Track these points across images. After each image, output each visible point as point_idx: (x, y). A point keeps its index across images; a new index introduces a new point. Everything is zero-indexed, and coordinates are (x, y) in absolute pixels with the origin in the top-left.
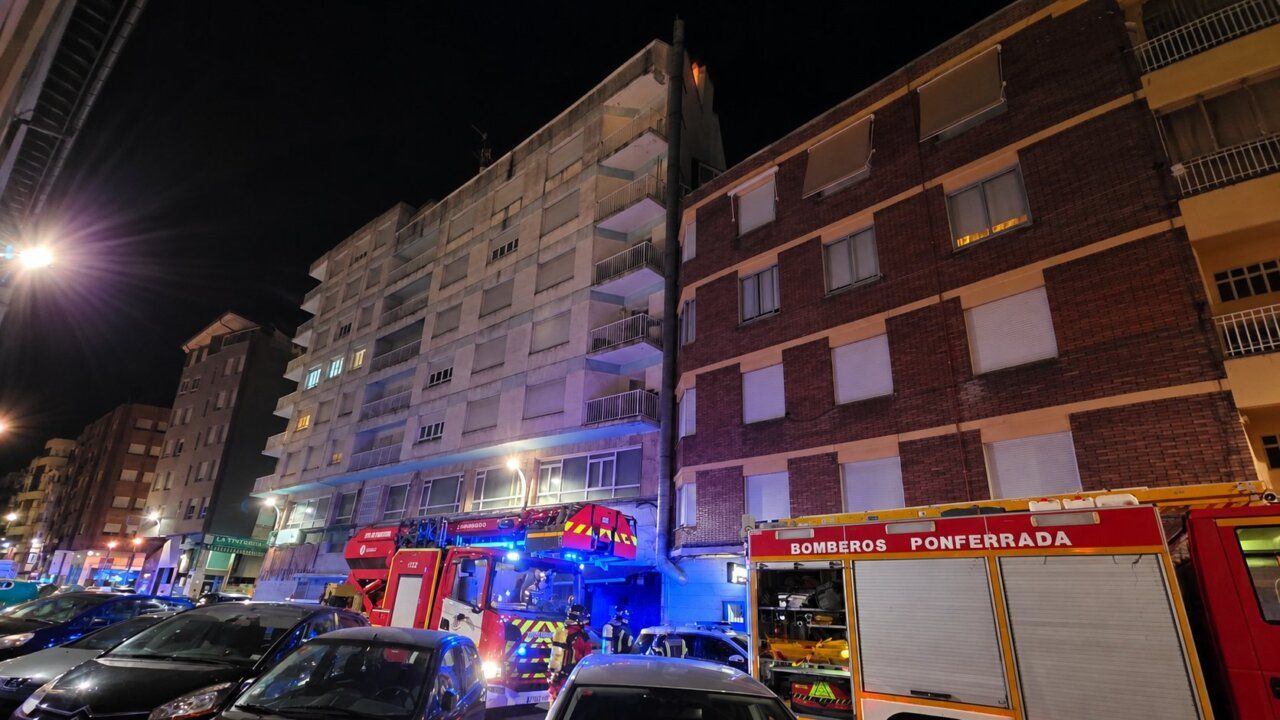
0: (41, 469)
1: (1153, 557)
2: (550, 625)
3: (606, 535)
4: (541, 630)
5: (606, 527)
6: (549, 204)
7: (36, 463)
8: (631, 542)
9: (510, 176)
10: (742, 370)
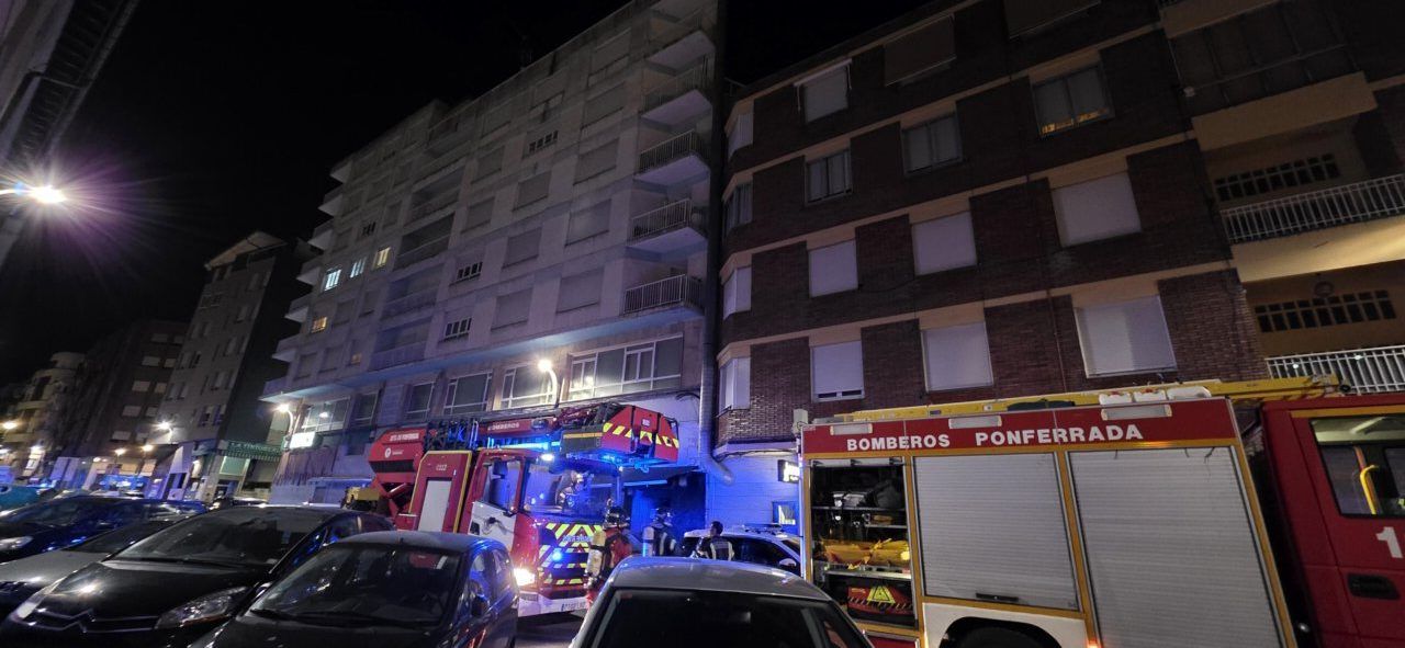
0: (46, 380)
1: (1226, 449)
2: (587, 528)
3: (646, 438)
4: (577, 534)
5: (646, 429)
6: (592, 96)
7: (39, 375)
8: (673, 445)
9: (552, 71)
10: (808, 247)
